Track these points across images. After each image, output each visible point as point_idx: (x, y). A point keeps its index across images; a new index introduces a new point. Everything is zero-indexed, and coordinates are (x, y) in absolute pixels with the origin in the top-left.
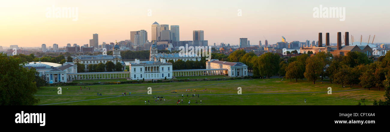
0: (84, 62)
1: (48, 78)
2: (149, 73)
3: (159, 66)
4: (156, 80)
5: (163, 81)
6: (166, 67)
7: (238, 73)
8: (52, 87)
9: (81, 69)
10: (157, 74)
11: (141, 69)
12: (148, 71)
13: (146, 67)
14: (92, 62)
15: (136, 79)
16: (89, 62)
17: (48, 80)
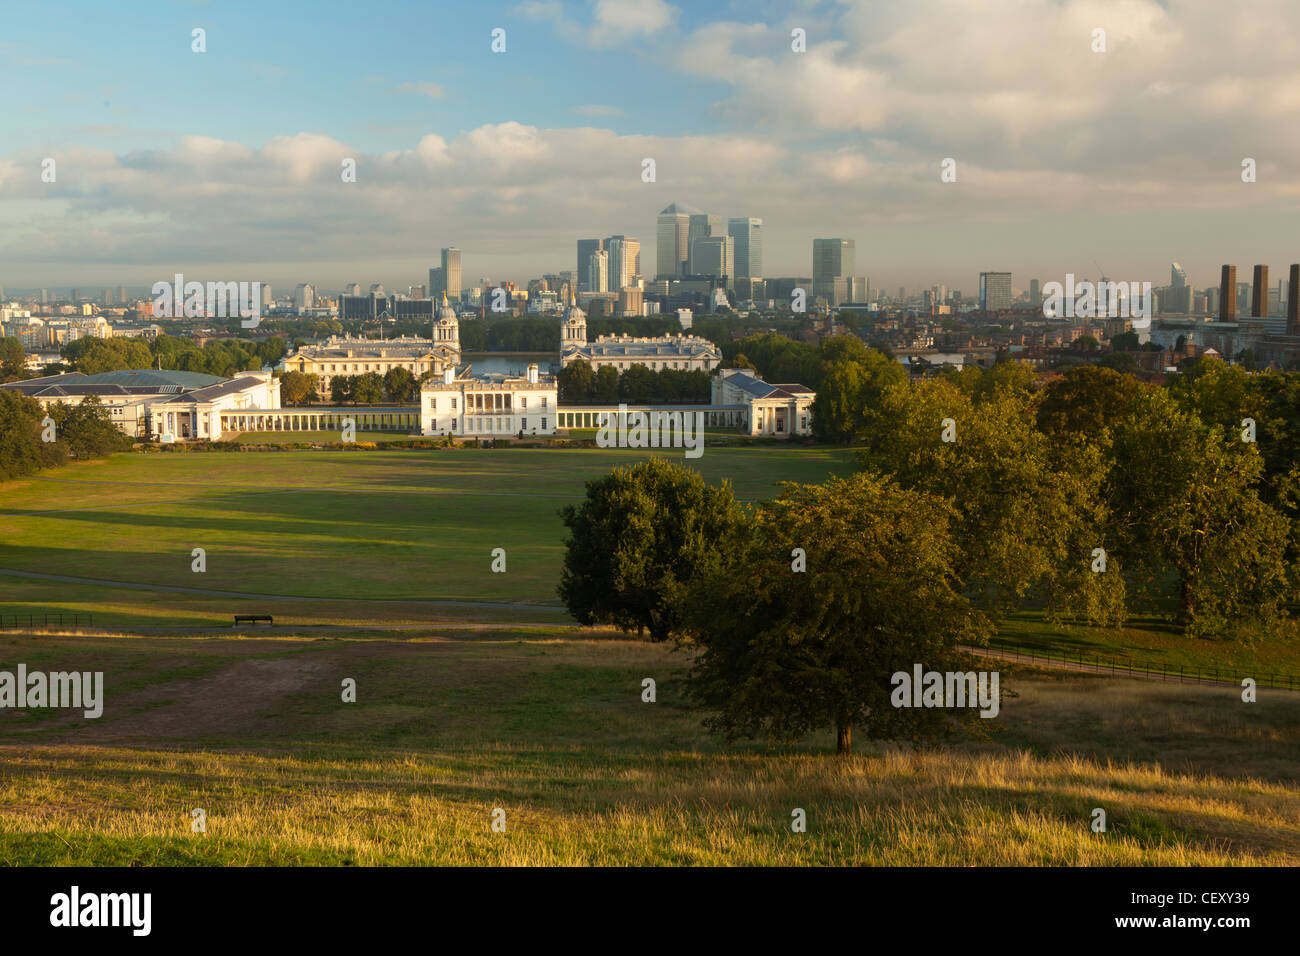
0: (323, 368)
1: (160, 426)
2: (480, 414)
3: (510, 392)
4: (490, 440)
5: (512, 443)
6: (534, 398)
7: (780, 421)
8: (167, 455)
9: (295, 391)
10: (503, 417)
11: (454, 401)
12: (475, 409)
13: (468, 395)
14: (350, 366)
15: (437, 433)
16: (339, 367)
17: (160, 431)
